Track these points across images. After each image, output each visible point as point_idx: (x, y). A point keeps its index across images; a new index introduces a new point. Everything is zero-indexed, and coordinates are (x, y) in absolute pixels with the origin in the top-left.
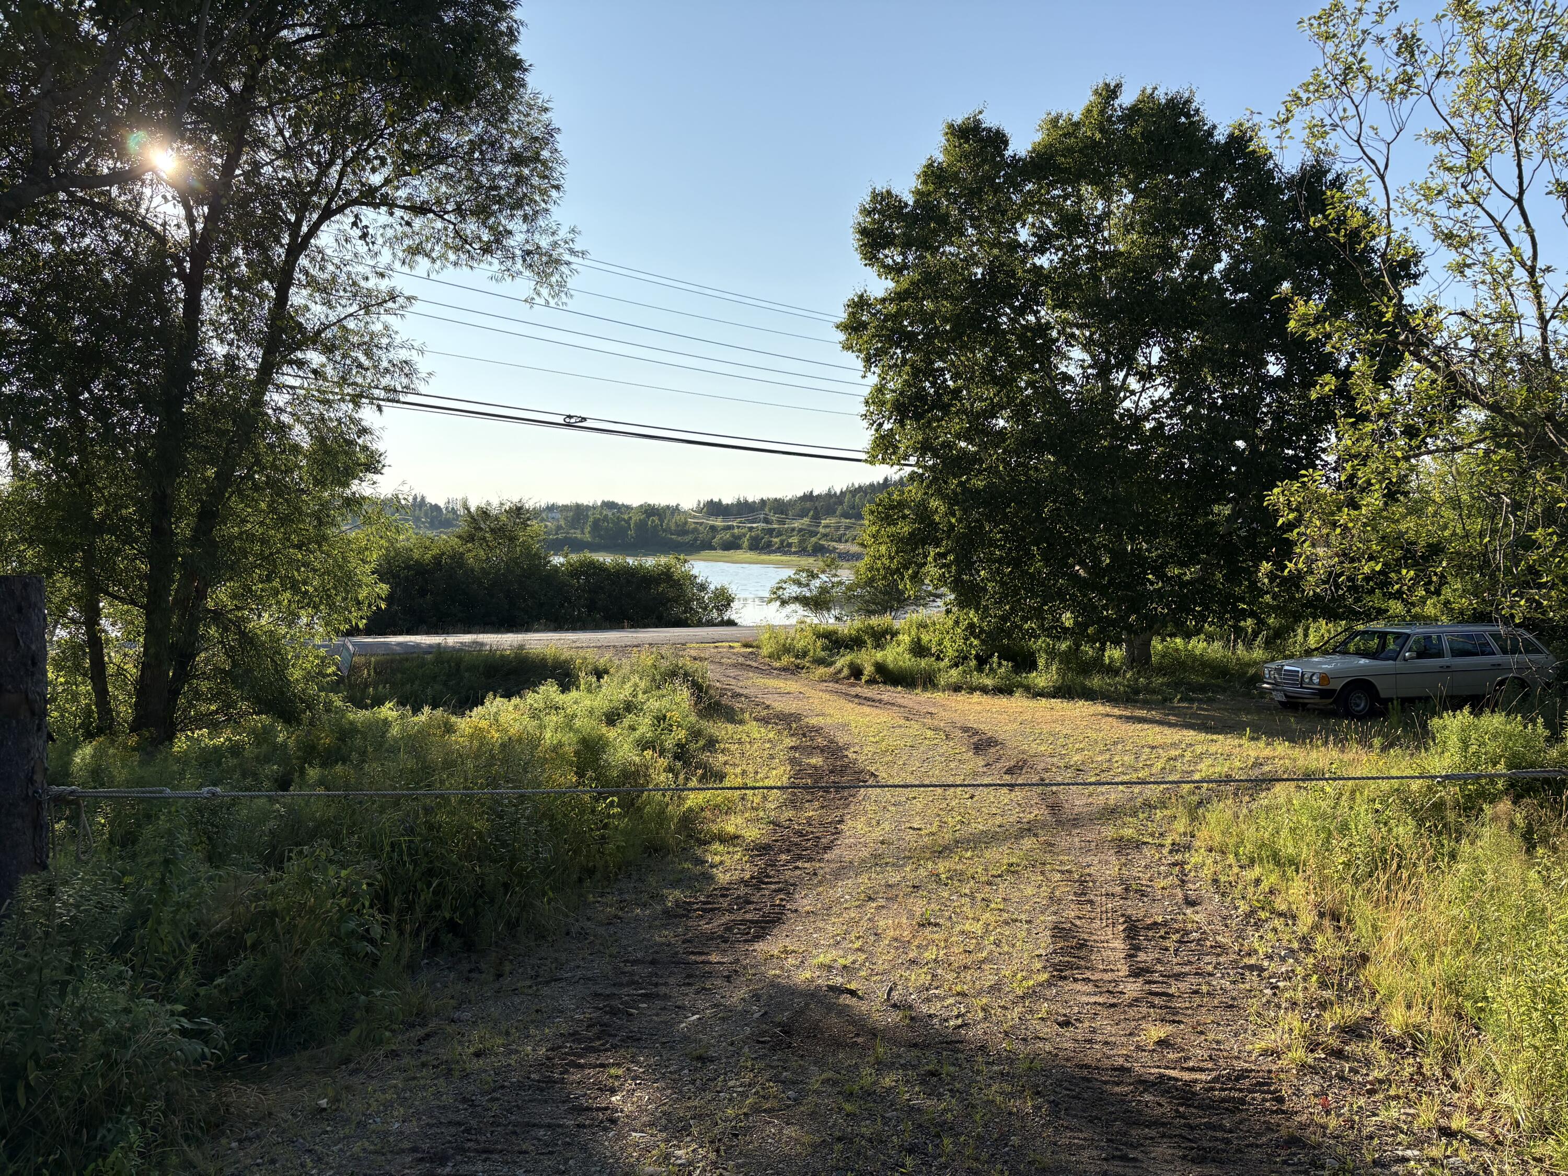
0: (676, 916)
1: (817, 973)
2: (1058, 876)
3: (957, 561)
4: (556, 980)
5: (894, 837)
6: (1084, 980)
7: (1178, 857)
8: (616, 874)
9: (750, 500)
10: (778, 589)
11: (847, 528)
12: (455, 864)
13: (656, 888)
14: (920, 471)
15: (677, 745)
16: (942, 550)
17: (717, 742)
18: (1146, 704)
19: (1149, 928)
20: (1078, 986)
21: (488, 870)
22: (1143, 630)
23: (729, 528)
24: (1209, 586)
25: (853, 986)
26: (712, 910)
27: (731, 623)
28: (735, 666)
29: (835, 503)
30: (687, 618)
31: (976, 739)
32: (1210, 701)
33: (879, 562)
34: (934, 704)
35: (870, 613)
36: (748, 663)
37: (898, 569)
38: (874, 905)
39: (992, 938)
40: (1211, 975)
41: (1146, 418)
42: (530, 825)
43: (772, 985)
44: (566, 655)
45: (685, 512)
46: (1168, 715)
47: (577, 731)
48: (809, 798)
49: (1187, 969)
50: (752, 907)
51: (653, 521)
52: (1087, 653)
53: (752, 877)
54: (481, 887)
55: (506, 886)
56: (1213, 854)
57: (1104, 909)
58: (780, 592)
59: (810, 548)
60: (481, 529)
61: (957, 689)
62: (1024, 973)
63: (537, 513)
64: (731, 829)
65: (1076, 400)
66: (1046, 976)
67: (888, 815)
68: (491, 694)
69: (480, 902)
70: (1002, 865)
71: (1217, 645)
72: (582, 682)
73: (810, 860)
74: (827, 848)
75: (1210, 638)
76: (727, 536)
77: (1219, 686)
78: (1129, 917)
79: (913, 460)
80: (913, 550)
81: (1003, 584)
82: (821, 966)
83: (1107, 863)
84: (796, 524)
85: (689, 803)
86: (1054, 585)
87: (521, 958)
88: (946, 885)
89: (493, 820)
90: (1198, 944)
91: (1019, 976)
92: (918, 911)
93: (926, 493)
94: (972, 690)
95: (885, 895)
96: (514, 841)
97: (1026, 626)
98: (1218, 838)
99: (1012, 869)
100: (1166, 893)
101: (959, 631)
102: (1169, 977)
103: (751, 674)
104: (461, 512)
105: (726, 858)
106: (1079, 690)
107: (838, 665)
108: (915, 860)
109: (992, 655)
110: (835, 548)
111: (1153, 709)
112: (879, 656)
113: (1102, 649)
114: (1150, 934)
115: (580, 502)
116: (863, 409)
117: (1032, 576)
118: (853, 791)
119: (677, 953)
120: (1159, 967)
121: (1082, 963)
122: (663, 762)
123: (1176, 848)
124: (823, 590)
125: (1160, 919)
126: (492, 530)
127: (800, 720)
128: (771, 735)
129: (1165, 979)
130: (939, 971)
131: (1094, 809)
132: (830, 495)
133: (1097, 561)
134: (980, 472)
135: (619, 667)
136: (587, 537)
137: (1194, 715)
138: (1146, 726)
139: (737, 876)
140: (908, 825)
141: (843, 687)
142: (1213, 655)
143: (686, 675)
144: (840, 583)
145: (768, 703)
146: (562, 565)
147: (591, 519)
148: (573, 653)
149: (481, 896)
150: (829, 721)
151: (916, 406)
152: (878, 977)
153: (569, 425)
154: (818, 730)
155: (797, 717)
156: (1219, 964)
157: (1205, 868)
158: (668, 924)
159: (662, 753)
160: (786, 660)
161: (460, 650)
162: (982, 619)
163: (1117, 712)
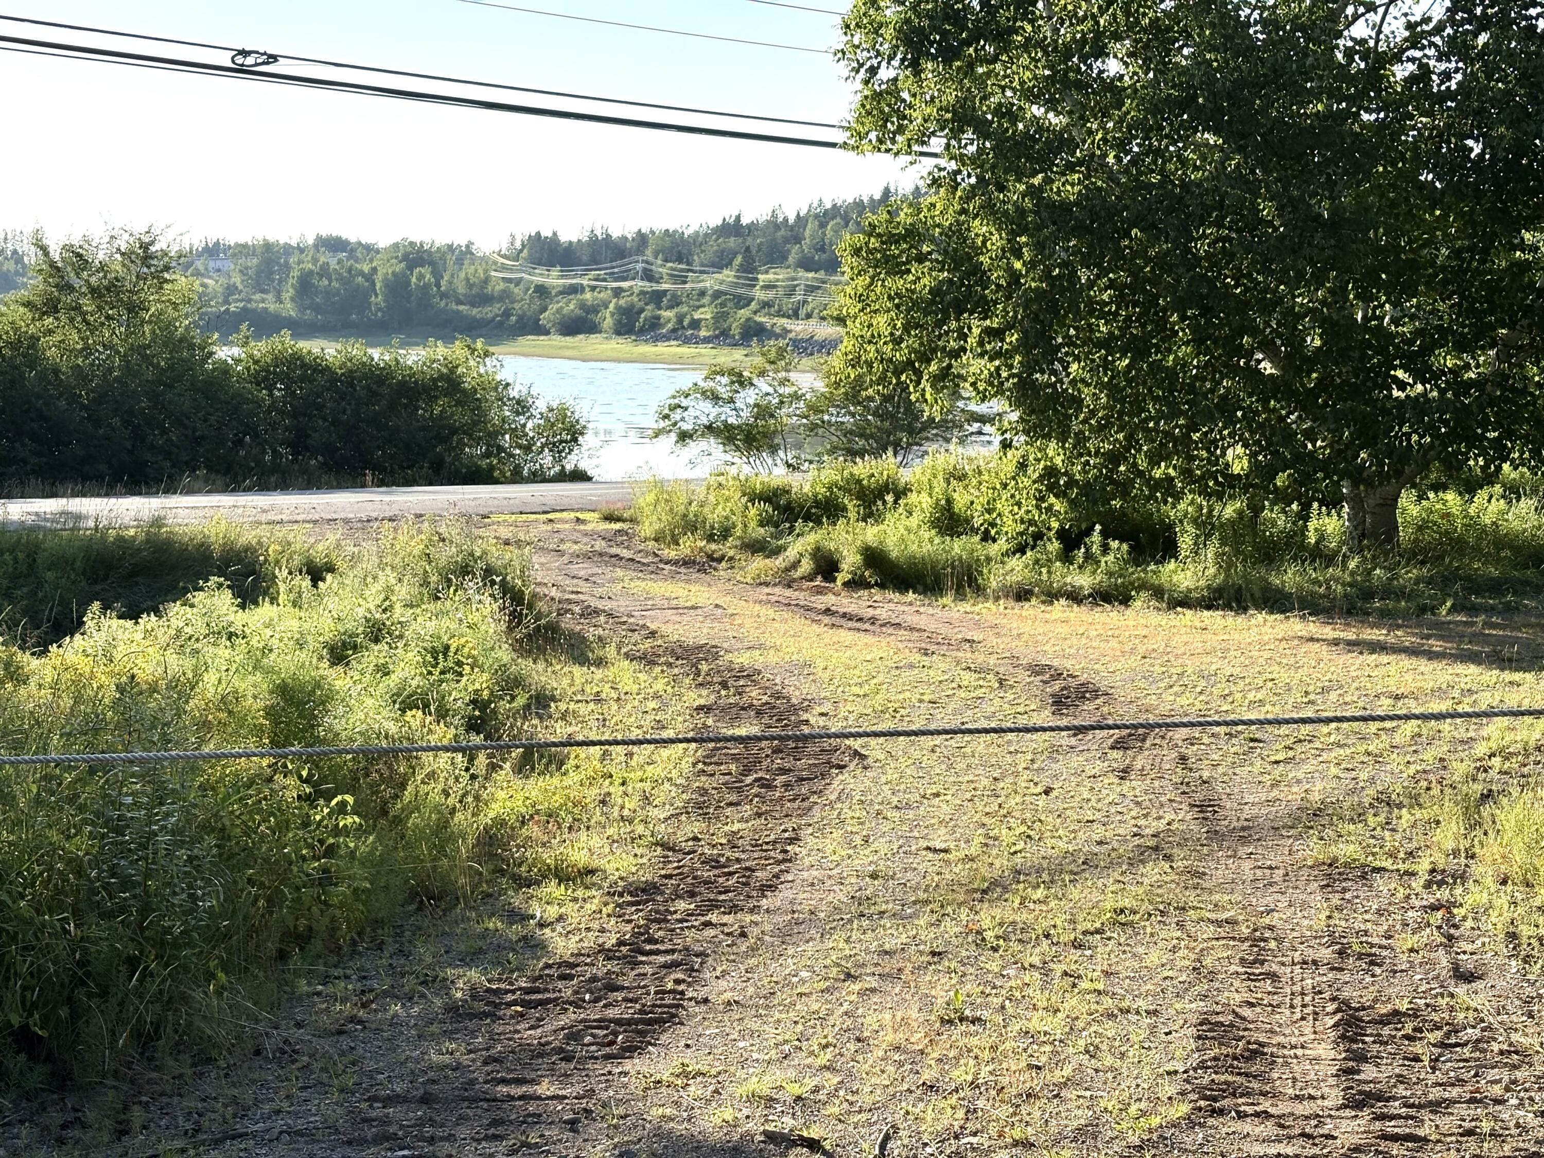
0: (472, 1016)
1: (746, 1112)
2: (1210, 931)
3: (1024, 346)
4: (233, 1138)
5: (897, 866)
6: (1257, 1114)
7: (1443, 894)
8: (354, 943)
9: (616, 234)
10: (673, 408)
11: (811, 289)
12: (29, 922)
13: (429, 967)
14: (953, 166)
15: (473, 702)
16: (995, 323)
17: (553, 698)
18: (1386, 618)
19: (1383, 1021)
20: (1246, 1127)
21: (94, 932)
22: (1384, 477)
23: (574, 290)
24: (1513, 389)
25: (814, 1133)
26: (541, 1003)
27: (579, 476)
28: (588, 557)
29: (786, 240)
30: (492, 468)
31: (1057, 686)
32: (1509, 610)
33: (871, 348)
34: (977, 624)
35: (853, 454)
36: (614, 551)
37: (910, 363)
38: (856, 987)
39: (1082, 1043)
40: (1498, 1101)
41: (1397, 57)
42: (181, 844)
43: (658, 1134)
44: (248, 537)
45: (485, 259)
46: (1428, 637)
47: (269, 671)
48: (733, 798)
49: (1455, 1092)
50: (619, 996)
51: (421, 277)
52: (1274, 523)
53: (621, 943)
54: (81, 964)
55: (132, 963)
56: (1509, 888)
57: (1297, 988)
58: (677, 415)
59: (736, 330)
60: (70, 288)
61: (1022, 595)
62: (1143, 1105)
63: (186, 260)
64: (579, 857)
65: (1262, 21)
66: (1184, 1109)
67: (886, 827)
68: (96, 606)
69: (80, 994)
70: (1103, 911)
71: (1526, 505)
72: (282, 587)
73: (734, 909)
74: (767, 888)
75: (1513, 492)
76: (570, 306)
77: (1527, 583)
78: (1346, 1002)
79: (937, 144)
80: (939, 324)
81: (1112, 389)
82: (752, 1098)
83: (1304, 906)
84: (710, 282)
85: (494, 810)
86: (1212, 391)
87: (165, 1100)
88: (995, 949)
89: (103, 836)
90: (1475, 1049)
91: (1133, 1110)
92: (941, 996)
93: (964, 211)
94: (1051, 596)
95: (878, 970)
96: (148, 875)
97: (1158, 473)
98: (1519, 857)
99: (1122, 918)
100: (1417, 958)
101: (1027, 482)
102: (1420, 1107)
103: (620, 573)
104: (32, 257)
105: (570, 909)
106: (1258, 594)
107: (791, 553)
108: (935, 906)
109: (1089, 531)
110: (787, 332)
111: (1399, 627)
112: (871, 534)
113: (1305, 516)
114: (1386, 1031)
115: (271, 239)
116: (839, 40)
117: (1172, 373)
118: (818, 785)
119: (473, 1082)
120: (1401, 1091)
121: (1255, 1085)
122: (443, 734)
123: (1437, 877)
124: (763, 411)
125: (1404, 1006)
126: (93, 290)
127: (716, 657)
128: (659, 686)
129: (1412, 1112)
130: (980, 1103)
131: (1281, 809)
132: (774, 225)
133: (1296, 341)
134: (1070, 167)
135: (355, 559)
136: (289, 309)
137: (1474, 638)
138: (1384, 658)
139: (589, 942)
140: (924, 844)
141: (801, 595)
142: (1516, 525)
143: (489, 571)
144: (796, 397)
145: (653, 627)
146: (238, 361)
147: (295, 273)
148: (263, 532)
149: (83, 983)
150: (772, 658)
151: (944, 34)
152: (864, 1116)
153: (241, 70)
154: (751, 675)
155: (710, 652)
156: (1514, 1082)
157: (1494, 914)
158: (457, 1031)
159: (442, 714)
160: (689, 545)
161: (33, 529)
162: (1069, 460)
163: (1328, 632)
